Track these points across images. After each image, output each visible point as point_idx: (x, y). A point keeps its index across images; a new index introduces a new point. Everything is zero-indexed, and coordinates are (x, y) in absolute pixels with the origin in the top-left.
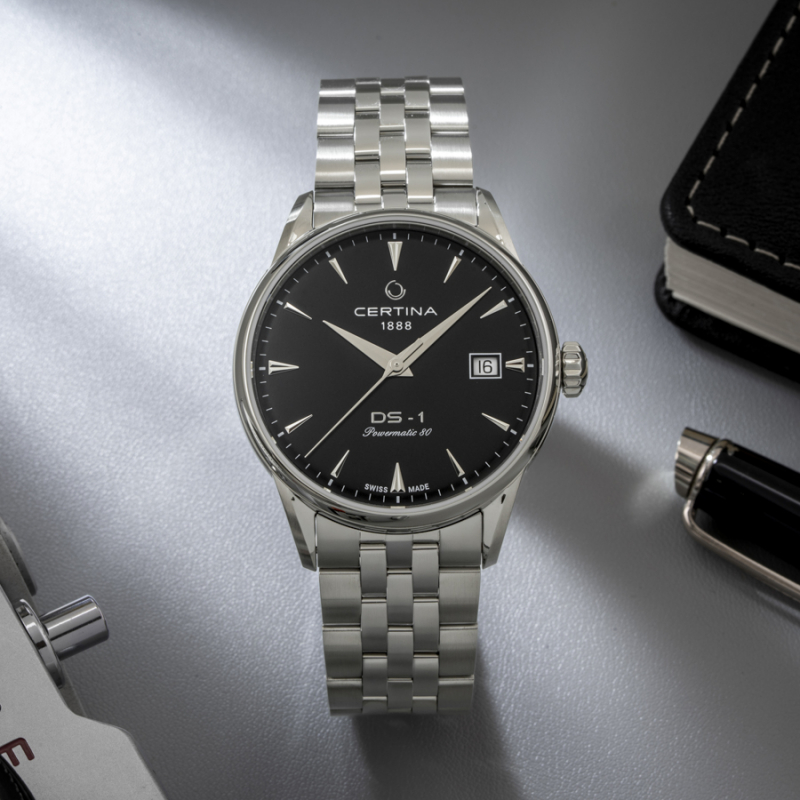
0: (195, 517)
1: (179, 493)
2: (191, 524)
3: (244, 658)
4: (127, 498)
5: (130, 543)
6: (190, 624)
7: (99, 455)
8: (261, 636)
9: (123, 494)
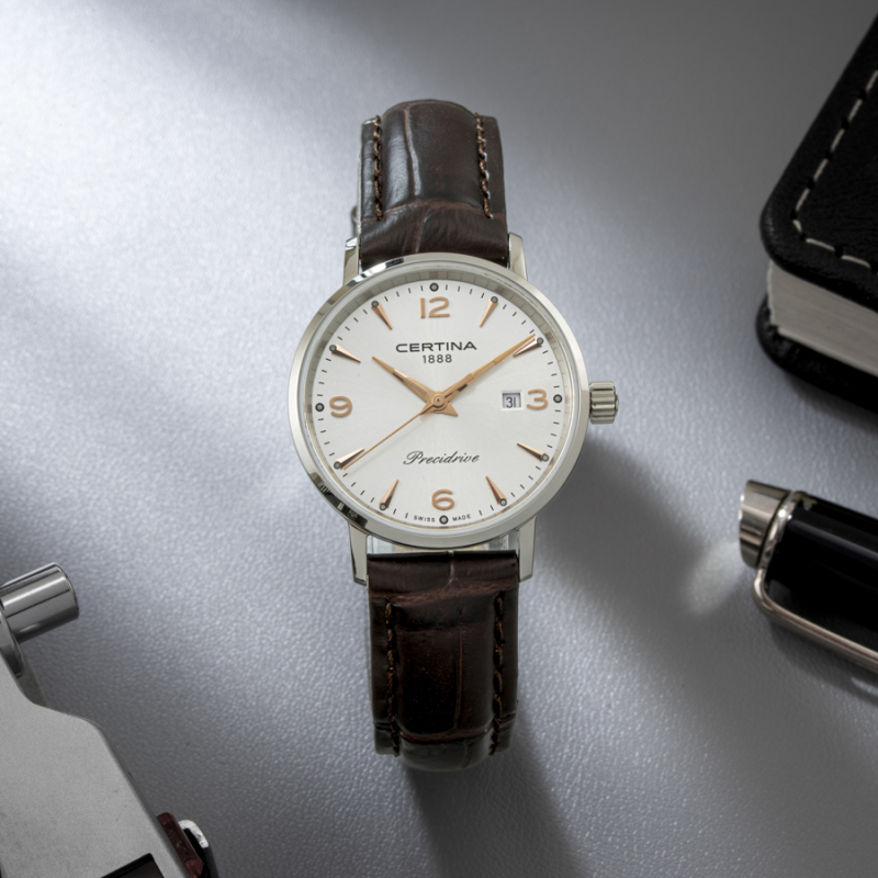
0: (187, 551)
1: (166, 522)
2: (182, 559)
3: (247, 721)
4: (103, 529)
5: (106, 584)
6: (180, 681)
7: (68, 478)
8: (267, 695)
9: (98, 524)
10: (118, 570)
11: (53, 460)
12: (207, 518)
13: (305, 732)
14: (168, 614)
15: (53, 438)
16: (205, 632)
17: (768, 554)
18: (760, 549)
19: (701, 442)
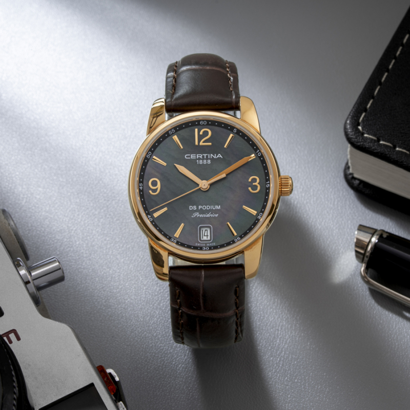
0: (114, 253)
1: (105, 240)
2: (112, 257)
3: (139, 327)
4: (78, 243)
5: (78, 267)
6: (110, 310)
7: (63, 221)
8: (148, 316)
9: (75, 241)
10: (84, 261)
11: (56, 213)
12: (123, 238)
13: (164, 333)
14: (105, 281)
15: (57, 203)
16: (121, 288)
17: (367, 257)
18: (364, 255)
19: (339, 208)
